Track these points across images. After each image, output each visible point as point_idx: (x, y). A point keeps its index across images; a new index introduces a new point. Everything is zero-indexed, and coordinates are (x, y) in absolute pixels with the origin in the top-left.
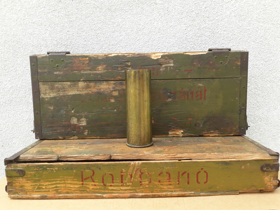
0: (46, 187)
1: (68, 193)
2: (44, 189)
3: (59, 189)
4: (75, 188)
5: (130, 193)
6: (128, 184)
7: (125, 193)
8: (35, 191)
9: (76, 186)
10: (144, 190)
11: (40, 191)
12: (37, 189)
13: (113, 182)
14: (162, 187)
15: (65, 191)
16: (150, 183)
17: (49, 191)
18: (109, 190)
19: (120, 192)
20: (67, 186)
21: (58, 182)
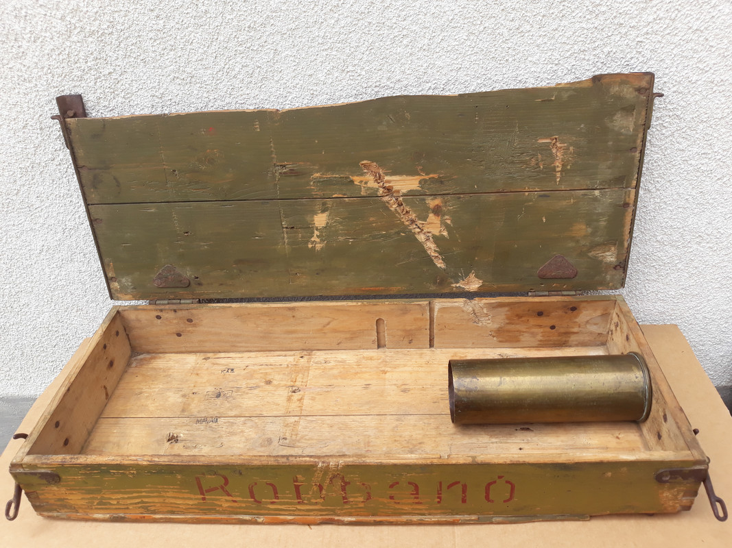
0: (118, 502)
1: (173, 513)
2: (114, 505)
3: (149, 506)
4: (188, 504)
5: (321, 515)
6: (314, 501)
7: (309, 515)
8: (94, 507)
9: (191, 502)
10: (353, 510)
11: (106, 509)
12: (97, 505)
13: (277, 498)
14: (397, 506)
15: (165, 509)
16: (367, 499)
17: (128, 508)
18: (269, 509)
19: (296, 513)
20: (166, 501)
21: (144, 494)
